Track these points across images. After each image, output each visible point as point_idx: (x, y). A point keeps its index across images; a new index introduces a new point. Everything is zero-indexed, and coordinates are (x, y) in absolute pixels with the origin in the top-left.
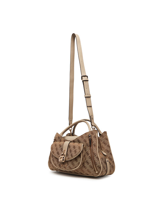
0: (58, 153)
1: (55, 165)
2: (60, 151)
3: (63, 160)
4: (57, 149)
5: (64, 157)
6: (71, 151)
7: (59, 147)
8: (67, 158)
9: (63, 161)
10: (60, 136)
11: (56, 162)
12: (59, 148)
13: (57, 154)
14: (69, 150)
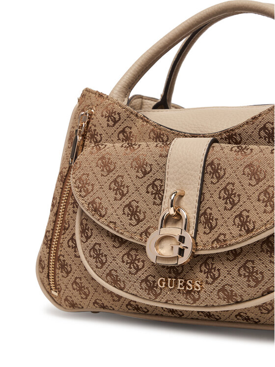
0: (133, 212)
1: (115, 282)
2: (144, 202)
3: (181, 252)
4: (119, 188)
5: (185, 234)
6: (230, 197)
7: (133, 173)
8: (202, 238)
9: (182, 260)
10: (118, 109)
11: (121, 267)
12: (138, 183)
13: (126, 220)
14: (214, 190)
